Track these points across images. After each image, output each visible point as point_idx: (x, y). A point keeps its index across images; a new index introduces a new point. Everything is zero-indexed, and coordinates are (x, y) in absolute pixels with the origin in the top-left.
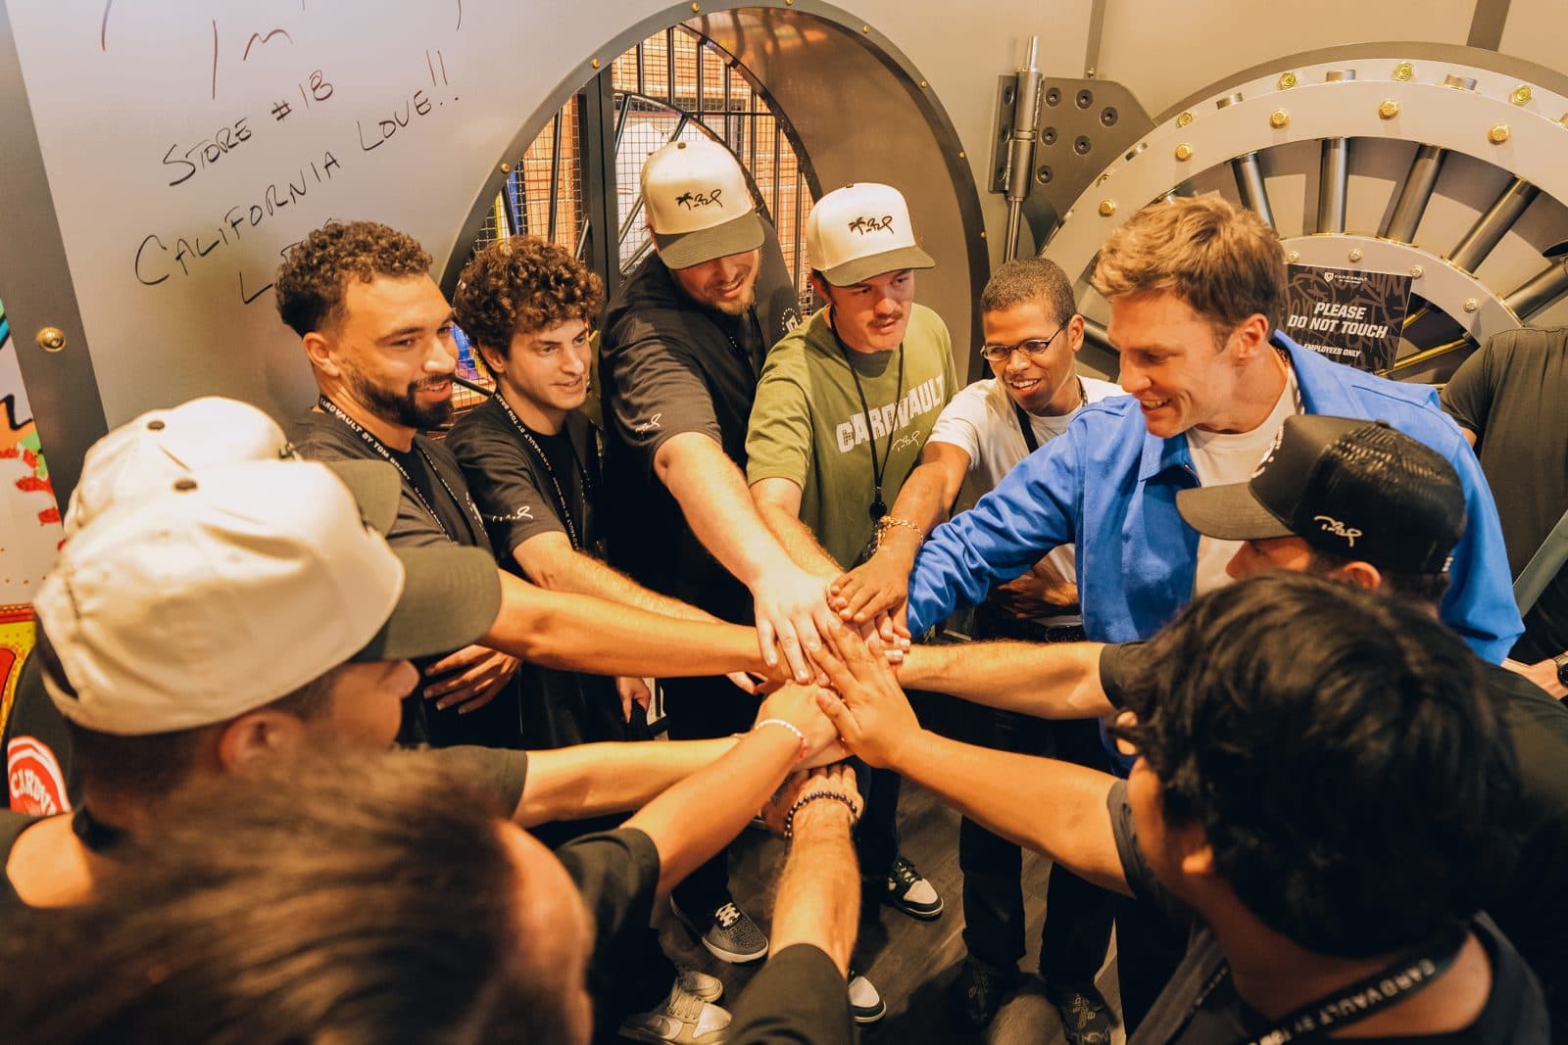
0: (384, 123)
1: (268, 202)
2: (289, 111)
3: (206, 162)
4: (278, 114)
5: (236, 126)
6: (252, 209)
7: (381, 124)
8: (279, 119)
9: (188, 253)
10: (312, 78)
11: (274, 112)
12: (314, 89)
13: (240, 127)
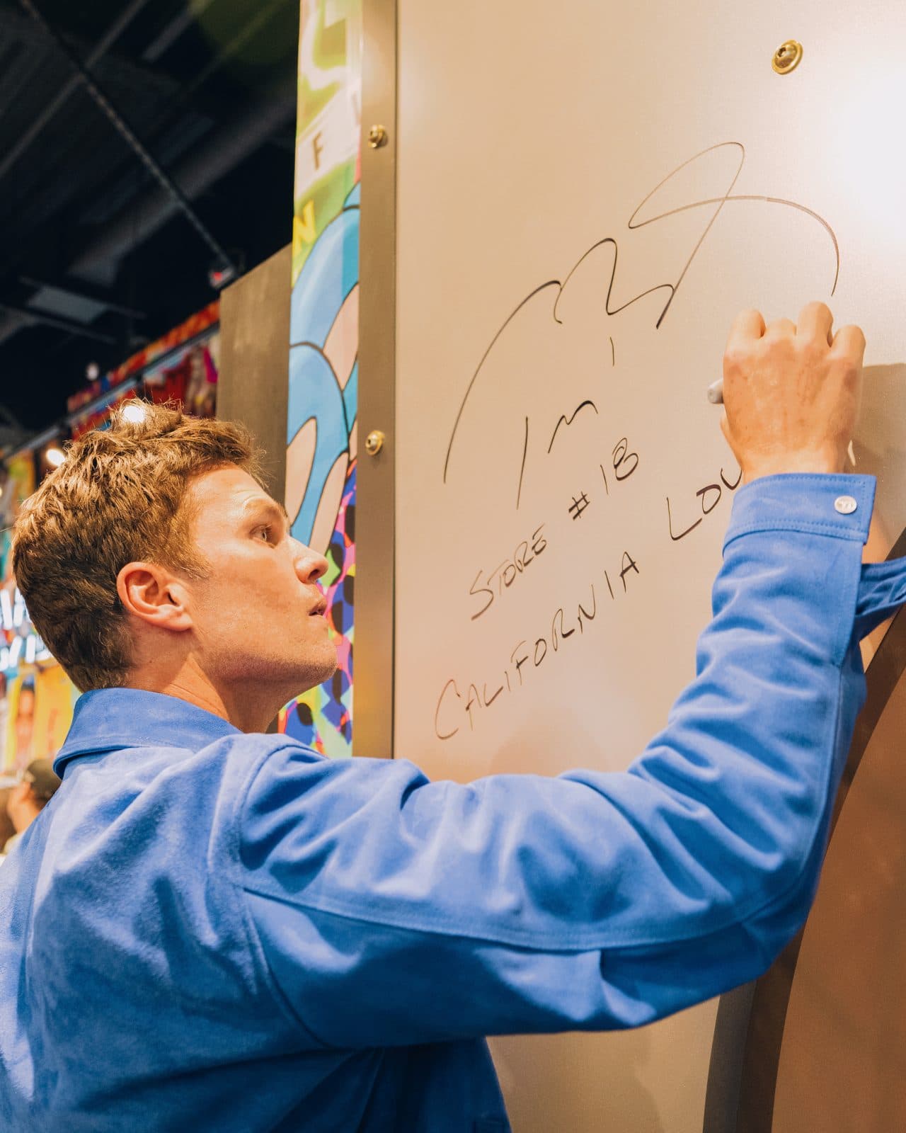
0: (702, 491)
1: (554, 632)
2: (587, 503)
3: (504, 586)
4: (575, 511)
5: (533, 538)
6: (537, 643)
7: (698, 494)
8: (574, 518)
9: (476, 701)
10: (616, 451)
11: (571, 510)
12: (616, 467)
13: (537, 538)
